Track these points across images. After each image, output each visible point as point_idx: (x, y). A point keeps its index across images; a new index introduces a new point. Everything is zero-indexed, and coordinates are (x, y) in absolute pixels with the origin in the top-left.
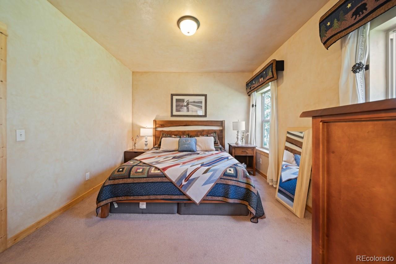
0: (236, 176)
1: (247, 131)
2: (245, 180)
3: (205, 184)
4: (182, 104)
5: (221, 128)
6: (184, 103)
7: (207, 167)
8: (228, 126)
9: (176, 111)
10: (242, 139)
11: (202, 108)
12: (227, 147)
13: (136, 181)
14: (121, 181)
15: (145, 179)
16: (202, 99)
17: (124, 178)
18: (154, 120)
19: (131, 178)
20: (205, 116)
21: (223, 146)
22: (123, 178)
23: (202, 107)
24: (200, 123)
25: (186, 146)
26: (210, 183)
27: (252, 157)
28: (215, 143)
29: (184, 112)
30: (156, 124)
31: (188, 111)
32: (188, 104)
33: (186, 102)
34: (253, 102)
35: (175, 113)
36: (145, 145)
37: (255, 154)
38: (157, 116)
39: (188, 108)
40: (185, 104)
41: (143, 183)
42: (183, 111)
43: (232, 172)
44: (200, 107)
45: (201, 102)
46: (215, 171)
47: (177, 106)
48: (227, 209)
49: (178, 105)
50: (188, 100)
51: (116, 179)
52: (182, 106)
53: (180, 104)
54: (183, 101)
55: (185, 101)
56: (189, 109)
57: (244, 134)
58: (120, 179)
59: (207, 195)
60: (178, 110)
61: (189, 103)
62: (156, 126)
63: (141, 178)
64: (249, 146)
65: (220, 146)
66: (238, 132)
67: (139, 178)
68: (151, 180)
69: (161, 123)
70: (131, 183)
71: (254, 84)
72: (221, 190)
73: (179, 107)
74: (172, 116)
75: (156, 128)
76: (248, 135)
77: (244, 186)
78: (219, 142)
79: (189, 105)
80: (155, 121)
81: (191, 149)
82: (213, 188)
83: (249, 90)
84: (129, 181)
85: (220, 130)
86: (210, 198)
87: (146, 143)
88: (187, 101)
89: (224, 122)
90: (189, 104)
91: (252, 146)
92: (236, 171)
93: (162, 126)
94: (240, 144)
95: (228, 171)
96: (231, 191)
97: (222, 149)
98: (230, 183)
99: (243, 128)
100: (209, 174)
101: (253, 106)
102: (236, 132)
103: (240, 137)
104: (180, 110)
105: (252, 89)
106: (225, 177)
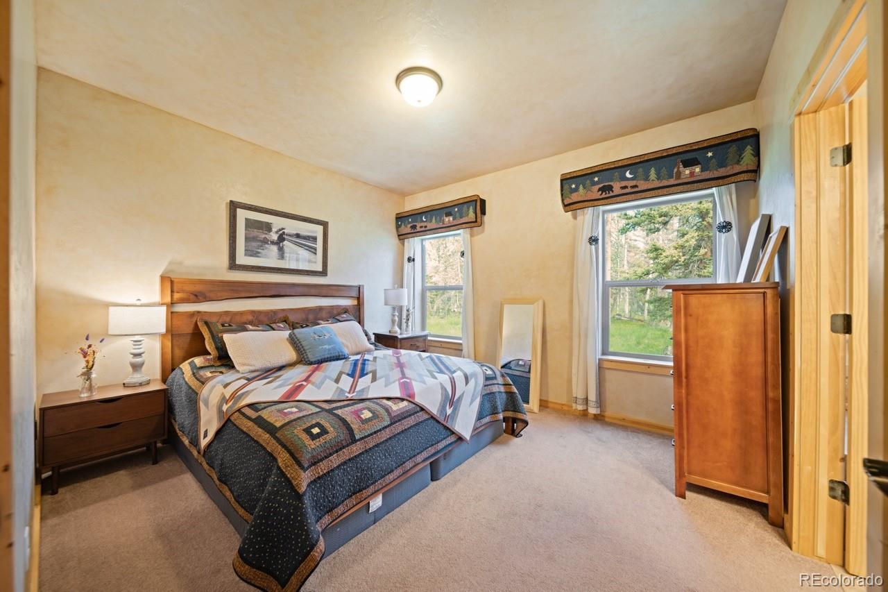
2: (502, 381)
4: (264, 236)
5: (356, 303)
6: (271, 233)
9: (246, 255)
11: (316, 254)
13: (371, 443)
14: (335, 460)
15: (387, 430)
16: (316, 232)
17: (341, 449)
18: (163, 278)
19: (359, 440)
20: (324, 273)
22: (339, 448)
23: (315, 249)
24: (313, 291)
25: (327, 347)
29: (269, 258)
30: (172, 292)
31: (282, 255)
32: (281, 238)
33: (277, 232)
34: (409, 252)
35: (242, 259)
36: (131, 369)
38: (170, 263)
39: (281, 250)
40: (275, 237)
41: (387, 440)
42: (266, 256)
43: (489, 371)
44: (313, 250)
45: (314, 239)
46: (475, 375)
47: (247, 239)
49: (251, 236)
50: (283, 229)
51: (321, 460)
52: (265, 241)
53: (257, 237)
54: (268, 227)
55: (274, 230)
56: (283, 253)
58: (331, 455)
59: (476, 420)
60: (250, 253)
61: (285, 236)
62: (172, 296)
63: (380, 430)
66: (394, 309)
67: (375, 432)
68: (399, 427)
69: (192, 288)
70: (362, 453)
71: (424, 222)
72: (487, 405)
73: (254, 244)
74: (233, 266)
75: (172, 303)
77: (503, 389)
79: (286, 243)
80: (168, 281)
81: (341, 354)
82: (480, 405)
83: (407, 230)
84: (356, 449)
85: (354, 306)
86: (478, 424)
87: (138, 360)
88: (280, 230)
89: (363, 288)
90: (284, 240)
93: (197, 297)
98: (493, 389)
99: (406, 304)
100: (472, 384)
101: (409, 259)
104: (259, 253)
105: (419, 229)
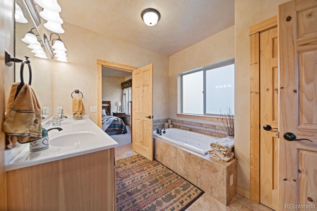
0: (118, 121)
1: (122, 106)
2: (121, 122)
3: (107, 124)
5: (108, 105)
7: (107, 119)
8: (112, 104)
10: (120, 110)
12: (112, 114)
21: (110, 114)
26: (109, 124)
27: (124, 117)
28: (106, 113)
34: (124, 92)
37: (125, 116)
43: (117, 120)
46: (110, 120)
48: (115, 132)
57: (120, 108)
59: (108, 128)
64: (123, 113)
65: (109, 114)
66: (117, 107)
71: (125, 85)
72: (113, 126)
76: (122, 108)
77: (121, 124)
78: (108, 112)
82: (110, 126)
83: (122, 87)
85: (108, 106)
86: (109, 129)
89: (110, 102)
91: (124, 112)
92: (118, 119)
94: (119, 112)
95: (115, 120)
96: (117, 126)
97: (110, 115)
98: (116, 123)
99: (120, 105)
100: (108, 121)
101: (124, 94)
102: (116, 107)
103: (118, 109)
105: (124, 87)
106: (114, 122)
